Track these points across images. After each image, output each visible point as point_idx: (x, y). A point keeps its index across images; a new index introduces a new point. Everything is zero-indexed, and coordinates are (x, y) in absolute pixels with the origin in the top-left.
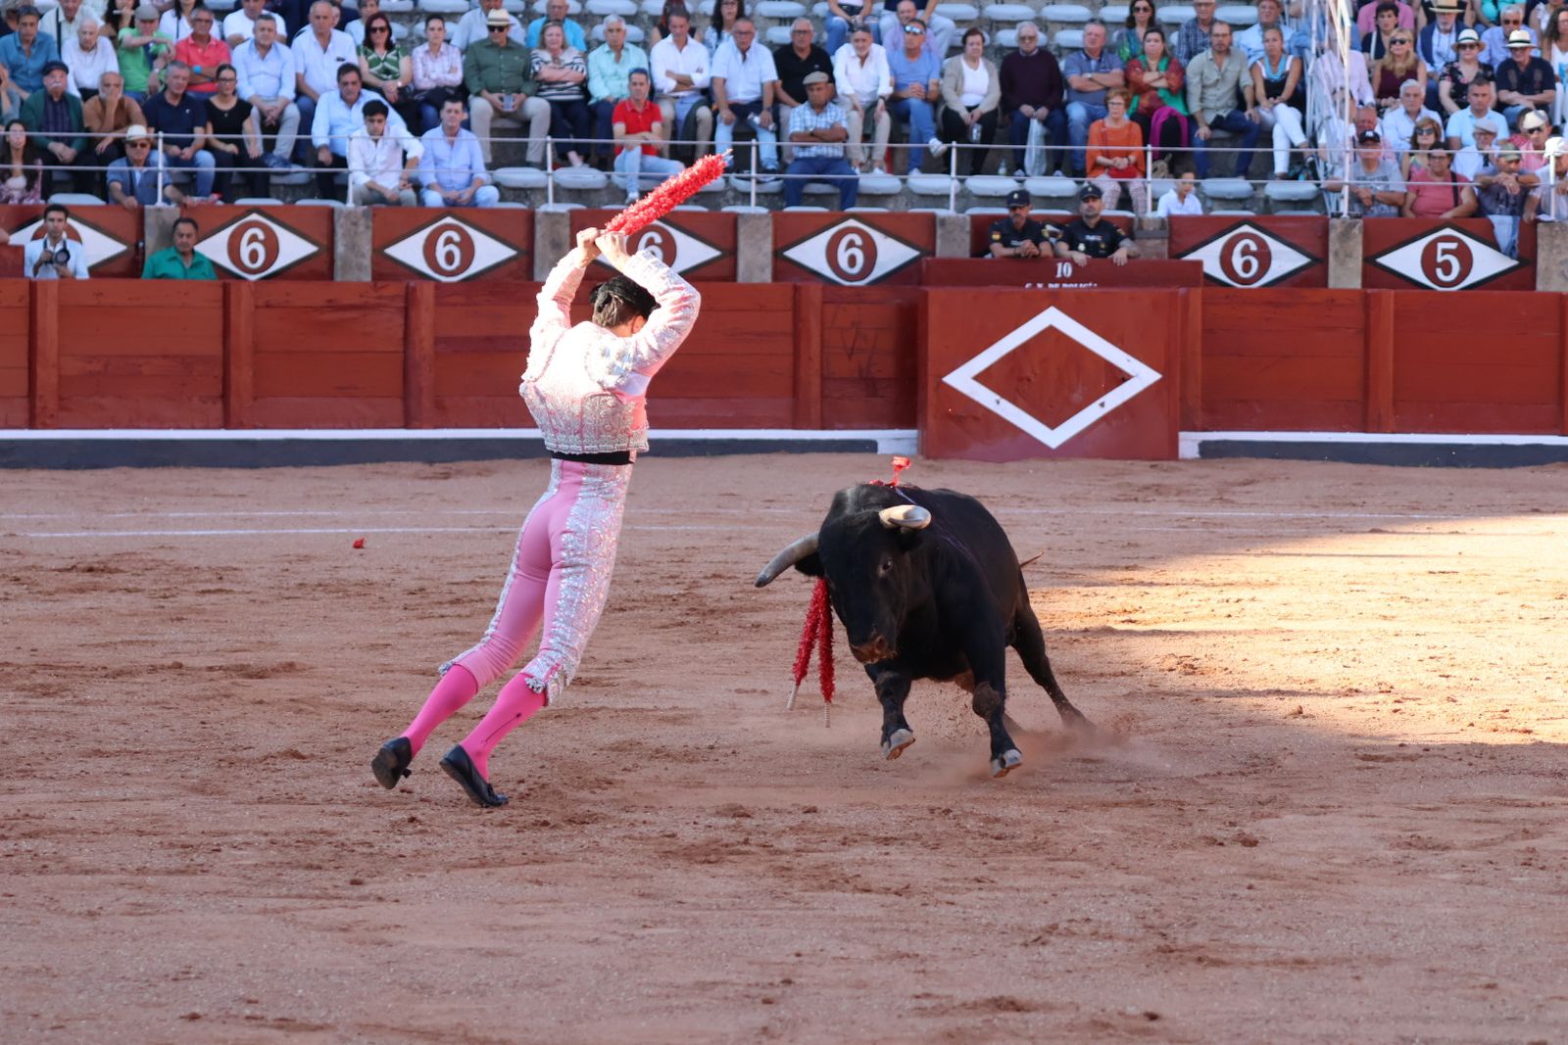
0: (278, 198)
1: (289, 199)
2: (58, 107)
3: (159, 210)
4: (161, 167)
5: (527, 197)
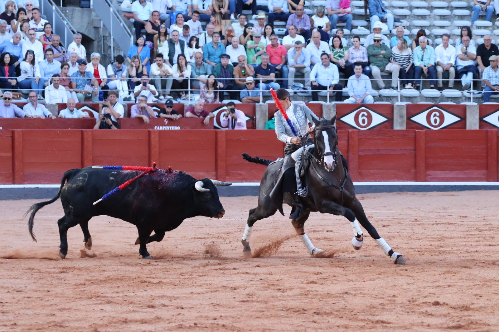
1: (306, 101)
2: (226, 70)
3: (261, 105)
4: (261, 90)
5: (391, 99)
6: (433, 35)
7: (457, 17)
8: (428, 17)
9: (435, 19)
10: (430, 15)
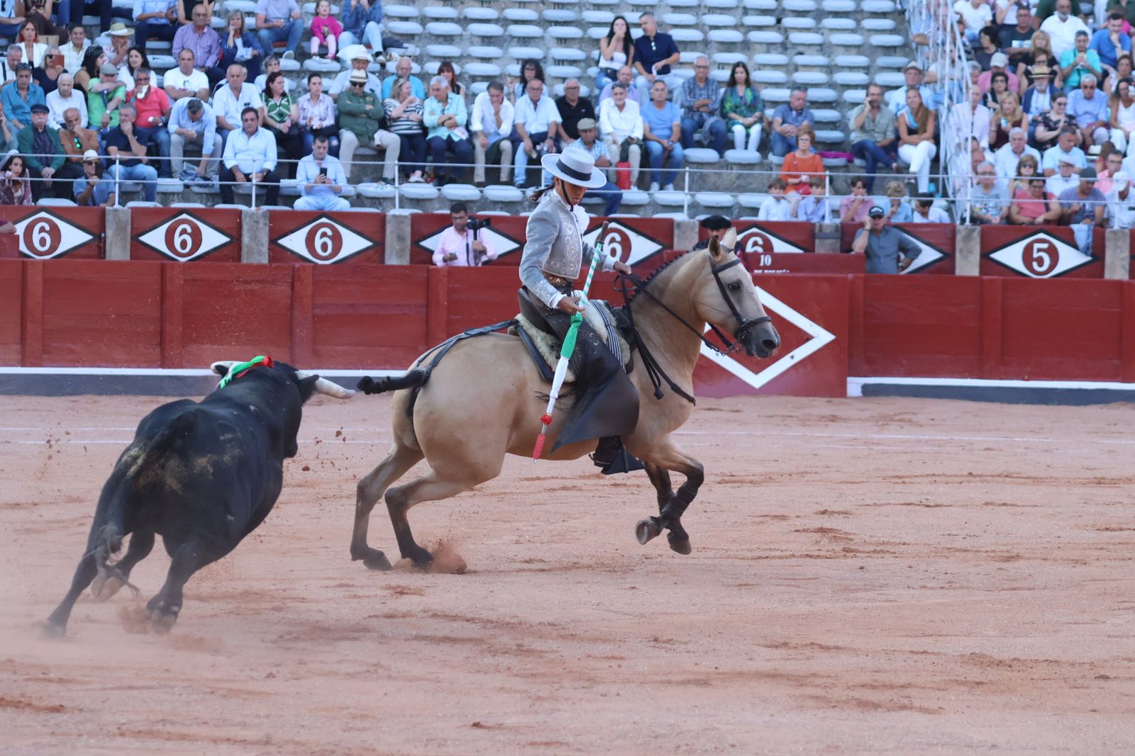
1: (210, 204)
2: (42, 136)
4: (117, 180)
5: (380, 203)
6: (467, 76)
7: (516, 40)
8: (457, 39)
9: (472, 44)
10: (461, 35)
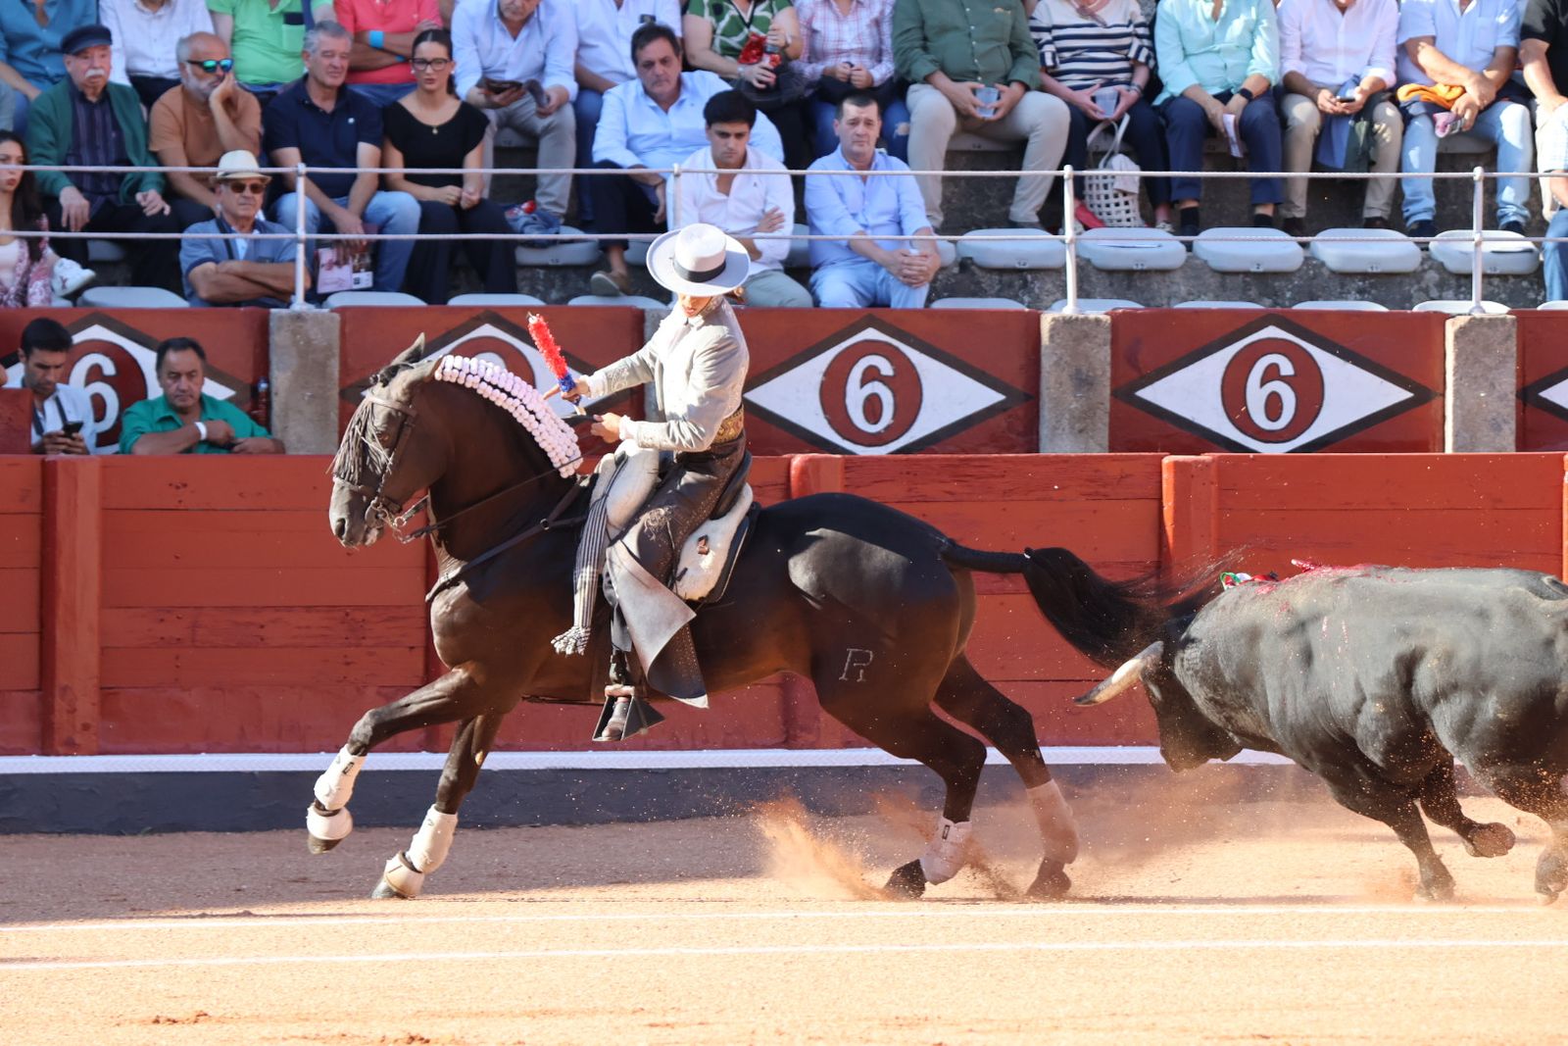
0: (533, 293)
1: (554, 295)
2: (98, 114)
3: (299, 317)
4: (301, 234)
5: (1025, 285)
